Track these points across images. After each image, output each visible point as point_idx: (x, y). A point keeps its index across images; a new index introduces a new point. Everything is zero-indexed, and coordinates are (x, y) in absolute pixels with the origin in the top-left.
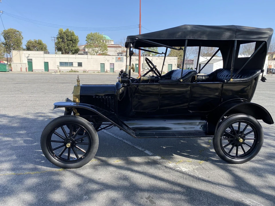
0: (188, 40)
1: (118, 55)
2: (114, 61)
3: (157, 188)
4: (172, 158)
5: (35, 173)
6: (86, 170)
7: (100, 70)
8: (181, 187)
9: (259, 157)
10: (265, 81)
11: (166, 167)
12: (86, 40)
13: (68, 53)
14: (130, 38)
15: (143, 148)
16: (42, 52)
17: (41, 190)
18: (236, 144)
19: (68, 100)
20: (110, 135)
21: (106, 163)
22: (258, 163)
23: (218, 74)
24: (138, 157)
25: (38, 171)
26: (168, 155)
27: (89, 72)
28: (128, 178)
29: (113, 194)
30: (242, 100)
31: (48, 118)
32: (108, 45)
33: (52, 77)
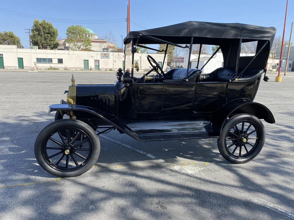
0: (194, 37)
1: (104, 51)
2: (99, 58)
3: (165, 192)
4: (176, 161)
5: (29, 184)
6: (87, 178)
7: (83, 67)
8: (189, 190)
9: (260, 156)
10: (268, 80)
11: (171, 170)
12: (67, 34)
13: (46, 48)
14: (134, 35)
15: (144, 151)
16: (15, 47)
17: (40, 202)
18: (239, 143)
19: (63, 102)
20: (107, 139)
21: (108, 169)
22: (260, 162)
23: (219, 73)
24: (141, 161)
25: (32, 182)
26: (171, 158)
27: (71, 69)
28: (134, 184)
29: (121, 202)
30: (245, 99)
31: (33, 122)
32: (91, 40)
33: (30, 75)
